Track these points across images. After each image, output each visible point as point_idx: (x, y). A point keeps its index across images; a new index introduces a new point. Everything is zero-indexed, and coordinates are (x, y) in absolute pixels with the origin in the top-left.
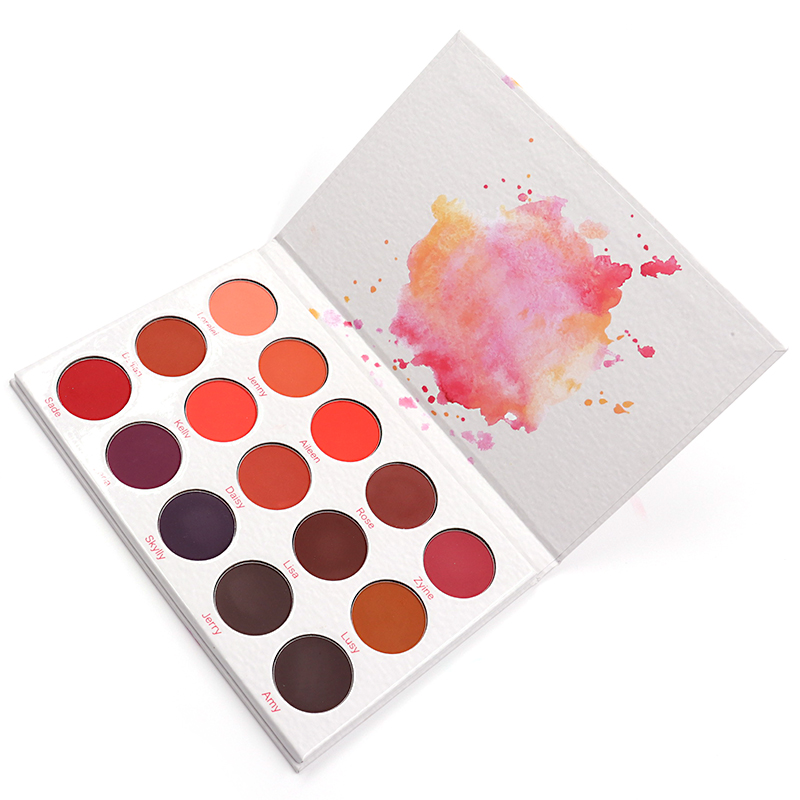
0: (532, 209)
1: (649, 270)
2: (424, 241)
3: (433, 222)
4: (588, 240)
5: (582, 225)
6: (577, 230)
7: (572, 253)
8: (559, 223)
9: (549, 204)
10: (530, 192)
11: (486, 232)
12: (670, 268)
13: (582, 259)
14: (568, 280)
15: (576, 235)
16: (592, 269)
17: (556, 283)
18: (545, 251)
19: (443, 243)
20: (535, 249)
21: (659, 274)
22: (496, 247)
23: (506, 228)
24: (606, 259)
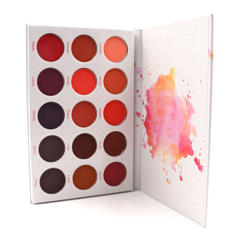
0: (188, 103)
1: (196, 160)
2: (164, 76)
3: (169, 74)
4: (191, 132)
5: (193, 126)
6: (191, 125)
7: (186, 129)
8: (189, 117)
9: (191, 108)
10: (190, 97)
11: (175, 94)
12: (200, 168)
13: (187, 134)
14: (181, 135)
15: (190, 126)
16: (187, 140)
17: (178, 132)
18: (182, 120)
19: (167, 83)
20: (181, 116)
21: (197, 165)
22: (175, 102)
23: (179, 100)
24: (191, 143)
